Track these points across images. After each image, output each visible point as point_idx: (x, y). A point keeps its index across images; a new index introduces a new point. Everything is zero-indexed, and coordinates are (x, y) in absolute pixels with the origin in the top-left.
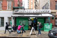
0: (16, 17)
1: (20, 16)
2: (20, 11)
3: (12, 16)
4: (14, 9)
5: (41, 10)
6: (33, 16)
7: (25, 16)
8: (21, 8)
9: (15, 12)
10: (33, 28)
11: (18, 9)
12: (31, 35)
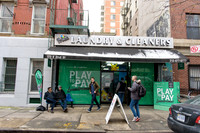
0: (58, 60)
2: (74, 39)
3: (45, 56)
4: (54, 32)
5: (142, 38)
6: (117, 56)
7: (90, 58)
8: (79, 31)
9: (57, 43)
10: (116, 97)
11: (67, 31)
12: (110, 121)
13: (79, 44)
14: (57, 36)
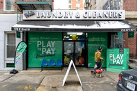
0: (27, 32)
1: (38, 29)
2: (40, 14)
3: (13, 29)
5: (98, 11)
6: (75, 27)
8: (43, 7)
9: (25, 18)
11: (33, 7)
13: (43, 18)
14: (25, 12)
